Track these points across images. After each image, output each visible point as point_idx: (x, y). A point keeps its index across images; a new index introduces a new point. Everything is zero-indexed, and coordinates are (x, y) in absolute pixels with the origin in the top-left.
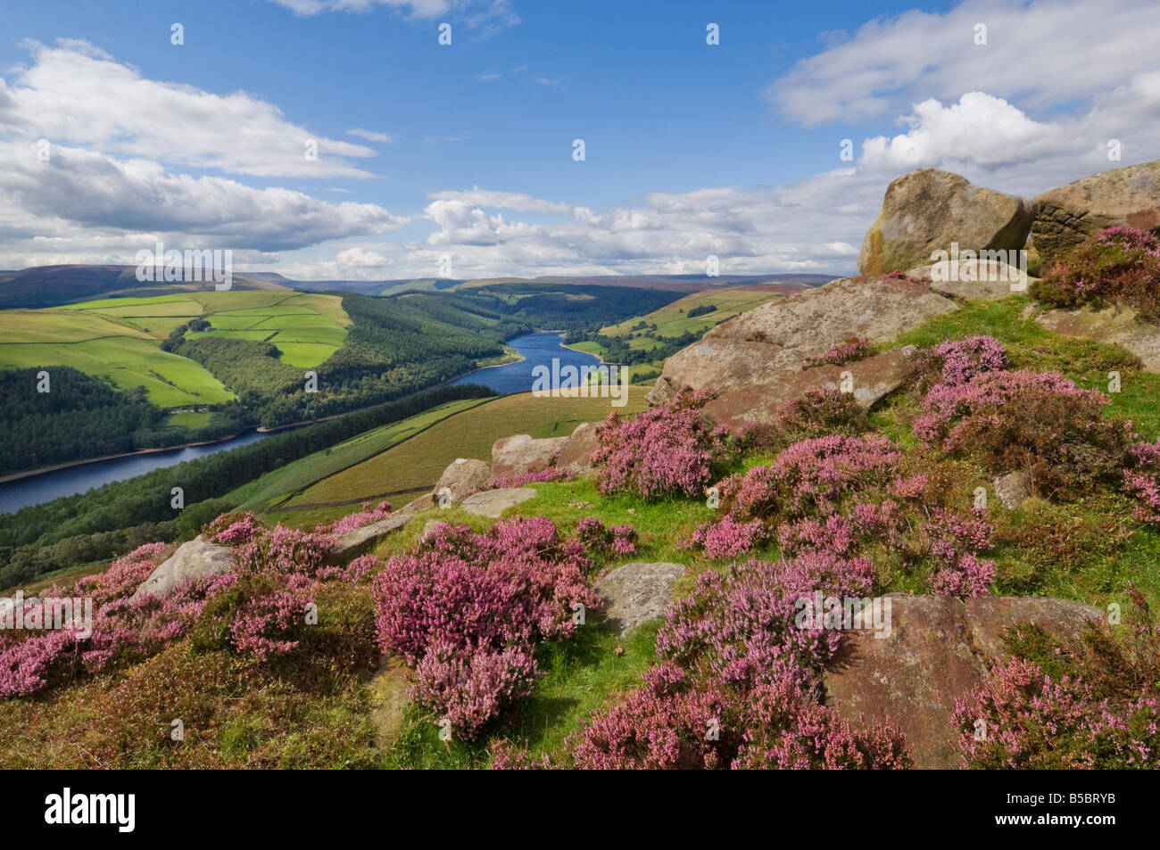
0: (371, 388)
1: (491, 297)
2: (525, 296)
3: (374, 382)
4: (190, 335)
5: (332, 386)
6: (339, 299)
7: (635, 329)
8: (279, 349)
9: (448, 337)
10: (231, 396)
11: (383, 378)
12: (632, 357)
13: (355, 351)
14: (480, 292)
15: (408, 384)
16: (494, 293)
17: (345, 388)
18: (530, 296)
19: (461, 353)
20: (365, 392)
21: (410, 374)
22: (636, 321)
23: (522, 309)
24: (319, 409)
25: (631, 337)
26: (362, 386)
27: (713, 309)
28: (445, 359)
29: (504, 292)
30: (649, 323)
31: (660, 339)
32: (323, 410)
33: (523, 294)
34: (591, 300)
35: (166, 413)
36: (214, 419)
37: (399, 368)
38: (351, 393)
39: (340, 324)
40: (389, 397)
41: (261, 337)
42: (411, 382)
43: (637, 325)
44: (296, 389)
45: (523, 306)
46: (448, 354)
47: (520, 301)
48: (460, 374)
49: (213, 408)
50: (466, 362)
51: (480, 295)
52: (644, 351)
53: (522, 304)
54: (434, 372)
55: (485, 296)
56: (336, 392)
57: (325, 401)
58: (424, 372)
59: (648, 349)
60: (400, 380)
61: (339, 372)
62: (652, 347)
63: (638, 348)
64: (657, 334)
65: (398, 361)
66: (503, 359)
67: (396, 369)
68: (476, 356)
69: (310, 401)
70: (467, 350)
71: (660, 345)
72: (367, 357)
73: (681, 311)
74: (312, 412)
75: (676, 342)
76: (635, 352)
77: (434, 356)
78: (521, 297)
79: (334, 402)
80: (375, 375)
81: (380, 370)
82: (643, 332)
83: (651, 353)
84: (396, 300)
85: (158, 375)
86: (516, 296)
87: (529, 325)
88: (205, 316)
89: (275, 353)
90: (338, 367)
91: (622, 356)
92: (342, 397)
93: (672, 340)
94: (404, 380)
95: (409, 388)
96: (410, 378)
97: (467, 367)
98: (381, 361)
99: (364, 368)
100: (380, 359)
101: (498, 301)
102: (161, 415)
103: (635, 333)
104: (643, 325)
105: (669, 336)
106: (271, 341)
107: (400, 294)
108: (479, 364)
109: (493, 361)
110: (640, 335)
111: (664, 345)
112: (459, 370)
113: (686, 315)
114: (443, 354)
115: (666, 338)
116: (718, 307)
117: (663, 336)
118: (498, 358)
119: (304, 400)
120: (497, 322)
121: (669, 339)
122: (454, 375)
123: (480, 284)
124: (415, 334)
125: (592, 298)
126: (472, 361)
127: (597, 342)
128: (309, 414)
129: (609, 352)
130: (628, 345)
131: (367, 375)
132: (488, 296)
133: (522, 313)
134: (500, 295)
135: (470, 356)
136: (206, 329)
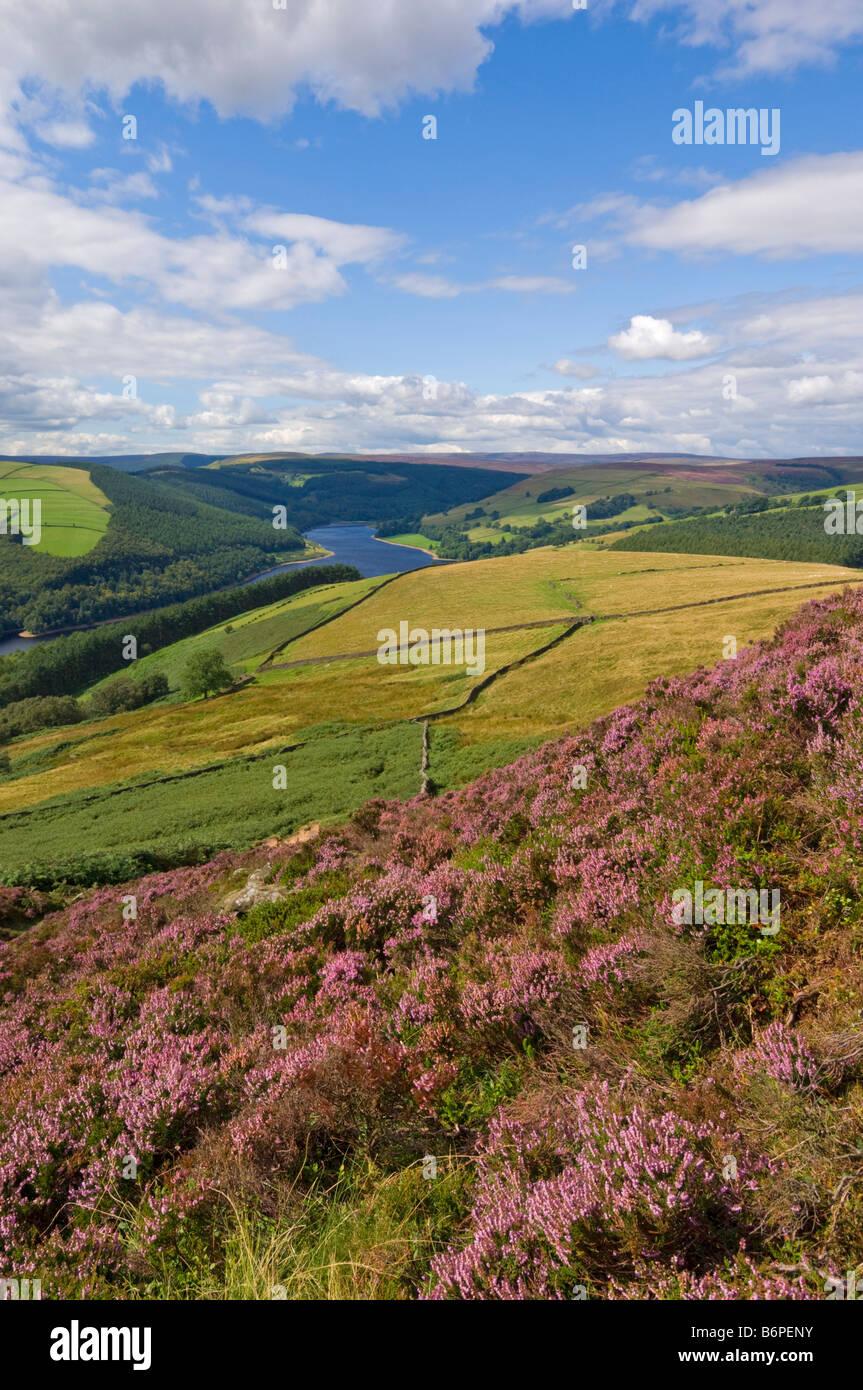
0: (155, 584)
1: (270, 476)
2: (314, 476)
3: (159, 577)
5: (107, 580)
6: (87, 474)
7: (468, 517)
9: (234, 523)
11: (167, 572)
12: (476, 550)
13: (126, 538)
14: (253, 470)
15: (200, 581)
16: (271, 472)
17: (122, 585)
18: (319, 475)
19: (255, 545)
20: (149, 589)
21: (200, 569)
22: (470, 508)
23: (312, 493)
24: (96, 609)
25: (467, 528)
26: (145, 581)
27: (570, 491)
28: (236, 552)
29: (284, 470)
30: (488, 509)
31: (508, 529)
32: (101, 611)
33: (311, 473)
34: (401, 482)
37: (185, 560)
38: (133, 591)
39: (97, 504)
40: (180, 597)
42: (202, 577)
43: (472, 512)
44: (63, 584)
45: (313, 489)
46: (239, 545)
47: (308, 482)
48: (258, 571)
50: (262, 556)
51: (254, 474)
52: (489, 543)
53: (310, 486)
54: (228, 566)
55: (261, 474)
56: (113, 588)
57: (101, 599)
58: (215, 567)
59: (495, 540)
60: (189, 575)
61: (113, 563)
62: (500, 540)
63: (482, 540)
65: (182, 552)
66: (307, 553)
67: (181, 562)
68: (272, 549)
69: (83, 599)
70: (261, 542)
71: (509, 537)
72: (142, 544)
73: (528, 495)
74: (88, 613)
75: (529, 532)
76: (479, 545)
77: (222, 547)
78: (308, 477)
79: (114, 601)
80: (157, 568)
81: (161, 562)
82: (482, 521)
83: (499, 547)
86: (302, 476)
87: (322, 513)
90: (110, 557)
91: (462, 550)
92: (122, 594)
93: (524, 530)
94: (194, 576)
95: (202, 585)
96: (201, 573)
97: (264, 562)
98: (161, 551)
99: (143, 560)
100: (158, 550)
101: (278, 482)
103: (472, 522)
104: (479, 512)
105: (520, 526)
107: (151, 470)
108: (279, 559)
109: (294, 556)
110: (478, 525)
111: (514, 537)
112: (256, 565)
113: (535, 501)
114: (232, 545)
115: (515, 528)
116: (576, 490)
117: (512, 525)
118: (301, 552)
119: (76, 598)
121: (521, 530)
122: (252, 572)
123: (251, 460)
124: (193, 519)
125: (403, 479)
126: (269, 555)
127: (421, 533)
128: (84, 616)
129: (443, 546)
130: (466, 537)
131: (148, 568)
132: (265, 475)
133: (312, 498)
134: (281, 474)
135: (265, 549)
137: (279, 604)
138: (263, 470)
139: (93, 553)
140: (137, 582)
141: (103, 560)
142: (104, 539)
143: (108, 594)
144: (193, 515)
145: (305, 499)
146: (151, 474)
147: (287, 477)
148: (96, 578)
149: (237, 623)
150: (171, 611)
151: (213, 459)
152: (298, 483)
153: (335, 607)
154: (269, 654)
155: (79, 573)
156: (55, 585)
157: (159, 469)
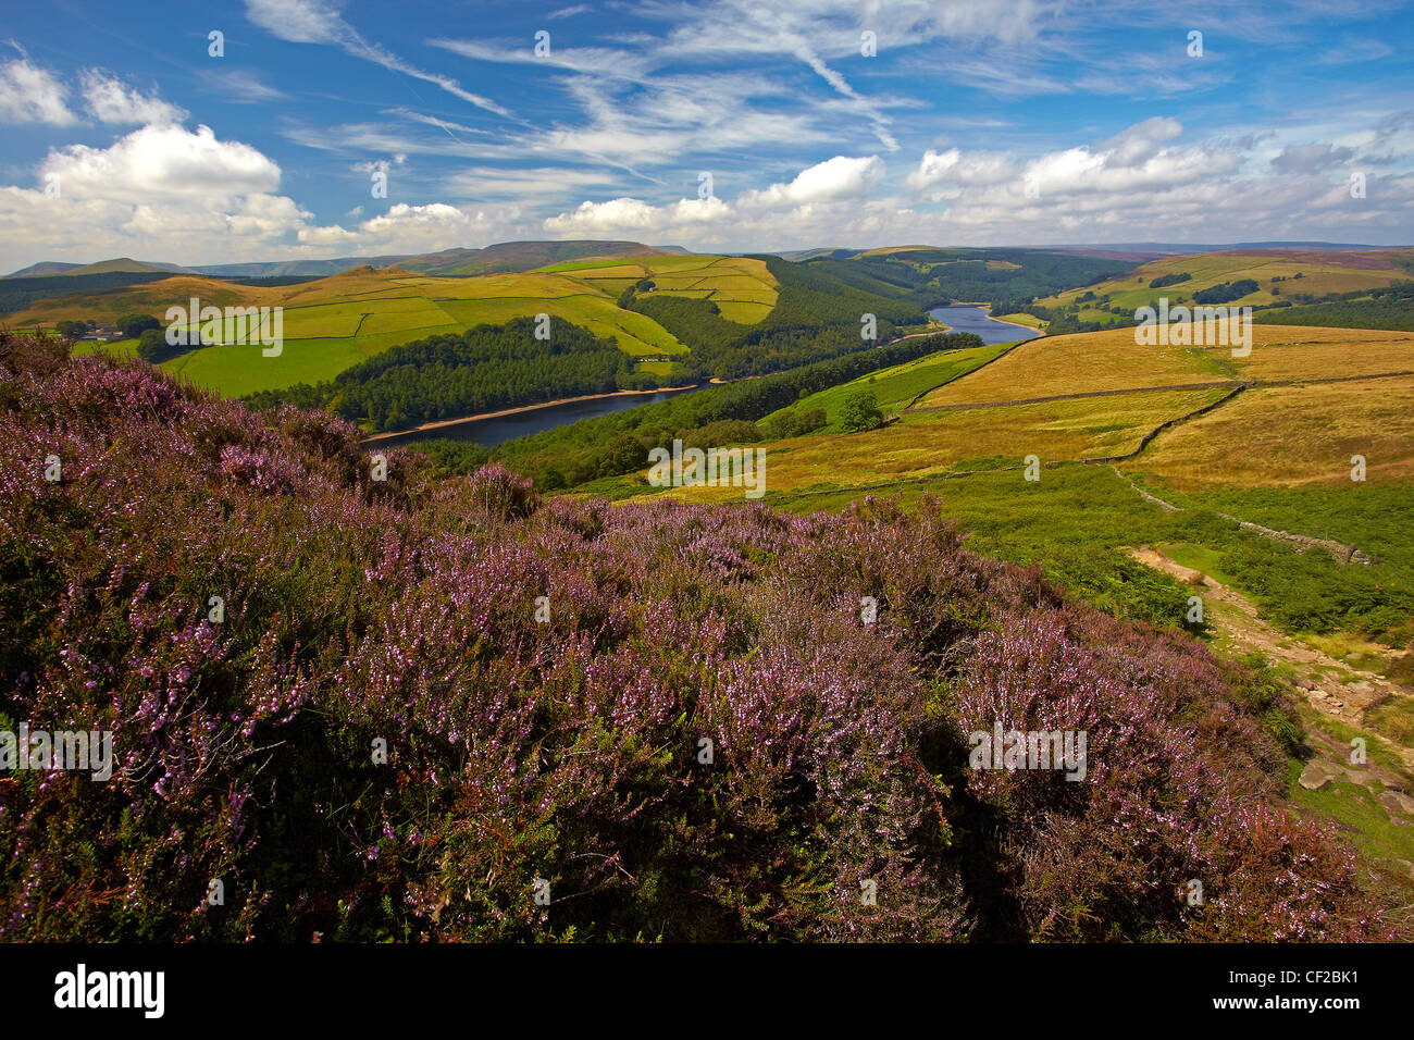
0: (809, 347)
1: (901, 265)
2: (938, 264)
4: (640, 296)
5: (773, 343)
6: (764, 263)
7: (1079, 300)
8: (718, 306)
10: (684, 349)
11: (818, 338)
13: (789, 311)
14: (888, 260)
16: (902, 260)
17: (784, 347)
18: (943, 264)
19: (887, 319)
20: (804, 350)
22: (1082, 292)
23: (935, 278)
24: (764, 364)
25: (1076, 309)
26: (801, 344)
27: (1186, 277)
29: (914, 259)
30: (1097, 293)
31: (1117, 311)
32: (767, 366)
33: (937, 262)
35: (637, 360)
36: (674, 368)
37: (831, 329)
38: (792, 352)
39: (769, 286)
40: (828, 356)
41: (702, 295)
43: (1082, 296)
44: (743, 344)
45: (937, 275)
47: (933, 269)
49: (673, 359)
51: (889, 263)
52: (1100, 323)
53: (934, 273)
55: (893, 263)
56: (778, 349)
57: (768, 357)
59: (1106, 320)
61: (777, 329)
62: (1109, 321)
63: (1090, 319)
64: (1113, 306)
65: (829, 324)
66: (929, 327)
67: (829, 331)
69: (756, 357)
71: (1119, 318)
72: (801, 316)
73: (1140, 282)
74: (758, 366)
76: (1087, 322)
78: (932, 265)
79: (777, 359)
80: (811, 335)
81: (814, 331)
82: (1092, 303)
84: (807, 267)
85: (622, 328)
86: (929, 264)
87: (944, 296)
88: (648, 277)
89: (717, 311)
90: (776, 325)
91: (1074, 326)
92: (784, 354)
94: (836, 342)
95: (842, 349)
97: (892, 332)
98: (814, 322)
99: (800, 328)
100: (812, 321)
101: (908, 269)
102: (633, 362)
103: (1081, 305)
104: (1090, 296)
105: (1130, 308)
106: (710, 299)
107: (809, 261)
108: (905, 330)
109: (918, 329)
110: (1088, 307)
111: (1125, 317)
113: (1148, 286)
115: (1126, 310)
116: (1192, 276)
117: (1122, 308)
118: (924, 326)
119: (751, 356)
120: (910, 290)
123: (887, 252)
125: (1018, 266)
126: (896, 328)
127: (1032, 314)
129: (1051, 324)
130: (1076, 317)
131: (804, 335)
132: (897, 264)
133: (936, 282)
134: (910, 263)
135: (893, 323)
136: (651, 289)
137: (913, 363)
138: (896, 260)
139: (764, 322)
141: (771, 328)
142: (773, 312)
143: (774, 353)
144: (840, 294)
145: (930, 284)
146: (810, 264)
147: (916, 265)
148: (765, 340)
149: (880, 375)
150: (825, 365)
151: (857, 252)
152: (924, 270)
153: (968, 365)
154: (911, 400)
155: (754, 337)
156: (737, 345)
157: (815, 259)
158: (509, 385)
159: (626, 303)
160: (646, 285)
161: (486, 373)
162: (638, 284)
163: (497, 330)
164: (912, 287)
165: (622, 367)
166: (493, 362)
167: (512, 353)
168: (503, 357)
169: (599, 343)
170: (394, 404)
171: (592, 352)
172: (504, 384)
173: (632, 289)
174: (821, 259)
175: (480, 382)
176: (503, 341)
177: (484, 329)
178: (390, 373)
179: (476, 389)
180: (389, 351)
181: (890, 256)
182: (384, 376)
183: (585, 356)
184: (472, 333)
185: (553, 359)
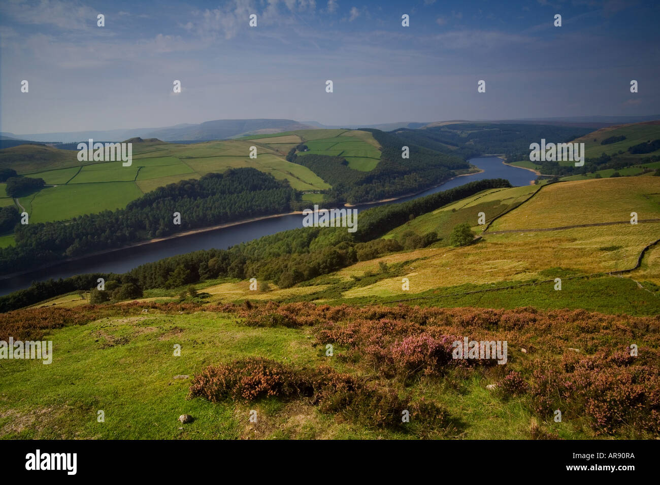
1: (450, 132)
4: (300, 154)
6: (371, 134)
8: (347, 160)
14: (442, 129)
16: (451, 130)
29: (458, 129)
33: (471, 130)
39: (376, 147)
41: (336, 154)
47: (469, 135)
78: (469, 132)
85: (291, 174)
86: (466, 132)
88: (303, 143)
89: (345, 163)
101: (454, 135)
106: (341, 156)
109: (465, 172)
123: (441, 125)
124: (417, 154)
126: (452, 171)
128: (371, 197)
129: (543, 168)
131: (398, 177)
133: (472, 142)
134: (456, 131)
135: (450, 168)
136: (305, 150)
138: (447, 130)
139: (375, 170)
140: (393, 183)
141: (379, 173)
142: (380, 163)
143: (381, 189)
144: (417, 152)
145: (467, 143)
146: (397, 133)
147: (459, 132)
148: (376, 181)
151: (423, 124)
152: (464, 135)
155: (369, 179)
156: (359, 184)
157: (399, 130)
158: (228, 210)
159: (292, 158)
160: (302, 147)
161: (214, 202)
162: (298, 147)
163: (219, 176)
164: (457, 146)
165: (293, 198)
166: (217, 196)
167: (229, 189)
168: (223, 192)
169: (278, 182)
170: (161, 222)
171: (275, 189)
172: (224, 208)
173: (294, 150)
174: (402, 129)
175: (211, 208)
176: (223, 183)
177: (212, 176)
178: (159, 203)
179: (209, 212)
180: (157, 190)
181: (443, 127)
182: (154, 205)
183: (271, 191)
184: (205, 178)
185: (253, 193)
